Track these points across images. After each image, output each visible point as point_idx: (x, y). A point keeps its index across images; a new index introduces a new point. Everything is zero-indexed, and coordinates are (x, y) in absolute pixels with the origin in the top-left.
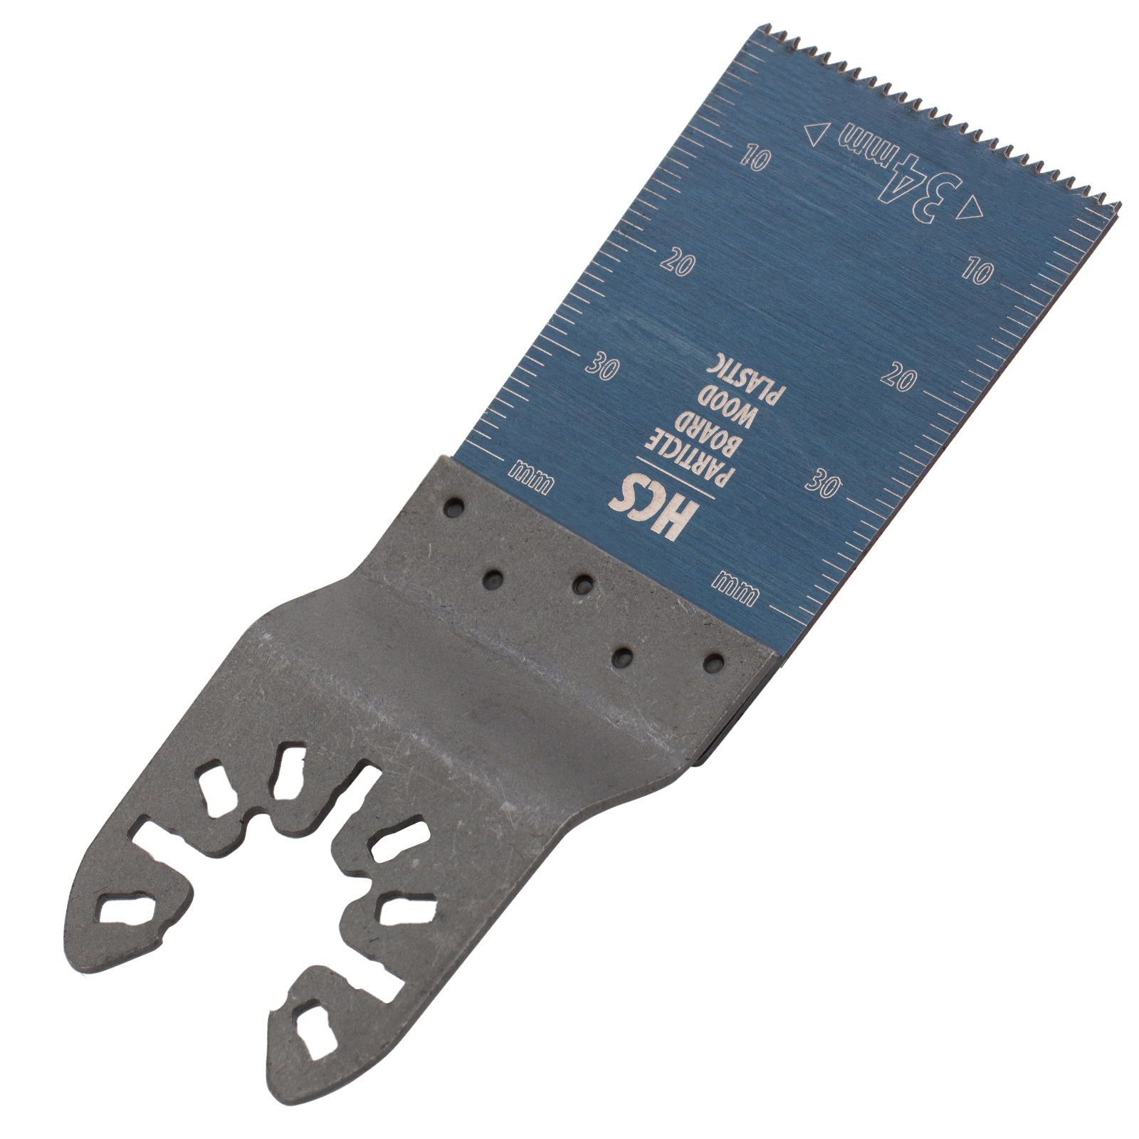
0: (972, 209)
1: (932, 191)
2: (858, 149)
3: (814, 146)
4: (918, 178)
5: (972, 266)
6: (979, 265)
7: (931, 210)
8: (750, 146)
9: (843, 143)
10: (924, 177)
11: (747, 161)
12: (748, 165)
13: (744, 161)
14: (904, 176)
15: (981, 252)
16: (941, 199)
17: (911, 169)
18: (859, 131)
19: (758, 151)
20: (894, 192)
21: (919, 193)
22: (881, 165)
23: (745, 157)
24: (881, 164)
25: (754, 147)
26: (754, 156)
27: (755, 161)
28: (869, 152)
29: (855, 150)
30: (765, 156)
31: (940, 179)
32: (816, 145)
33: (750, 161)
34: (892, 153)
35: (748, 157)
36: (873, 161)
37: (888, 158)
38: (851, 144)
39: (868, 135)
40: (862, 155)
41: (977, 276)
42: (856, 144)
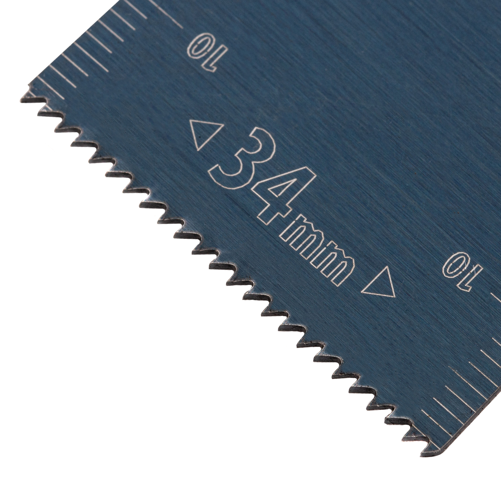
0: (203, 132)
1: (247, 170)
2: (331, 249)
3: (387, 267)
4: (262, 189)
5: (212, 59)
6: (205, 58)
7: (252, 145)
8: (468, 288)
9: (349, 261)
10: (255, 189)
11: (474, 269)
12: (473, 263)
13: (478, 269)
14: (279, 197)
15: (201, 75)
16: (239, 155)
17: (269, 205)
18: (327, 272)
19: (460, 278)
20: (295, 180)
21: (263, 171)
22: (306, 219)
23: (476, 275)
24: (305, 221)
25: (462, 286)
26: (464, 274)
27: (464, 266)
28: (318, 241)
29: (336, 248)
30: (451, 270)
31: (236, 181)
32: (384, 267)
33: (470, 268)
34: (290, 232)
35: (473, 274)
36: (315, 229)
37: (295, 227)
38: (340, 258)
39: (316, 263)
40: (327, 239)
41: (210, 45)
42: (333, 255)
